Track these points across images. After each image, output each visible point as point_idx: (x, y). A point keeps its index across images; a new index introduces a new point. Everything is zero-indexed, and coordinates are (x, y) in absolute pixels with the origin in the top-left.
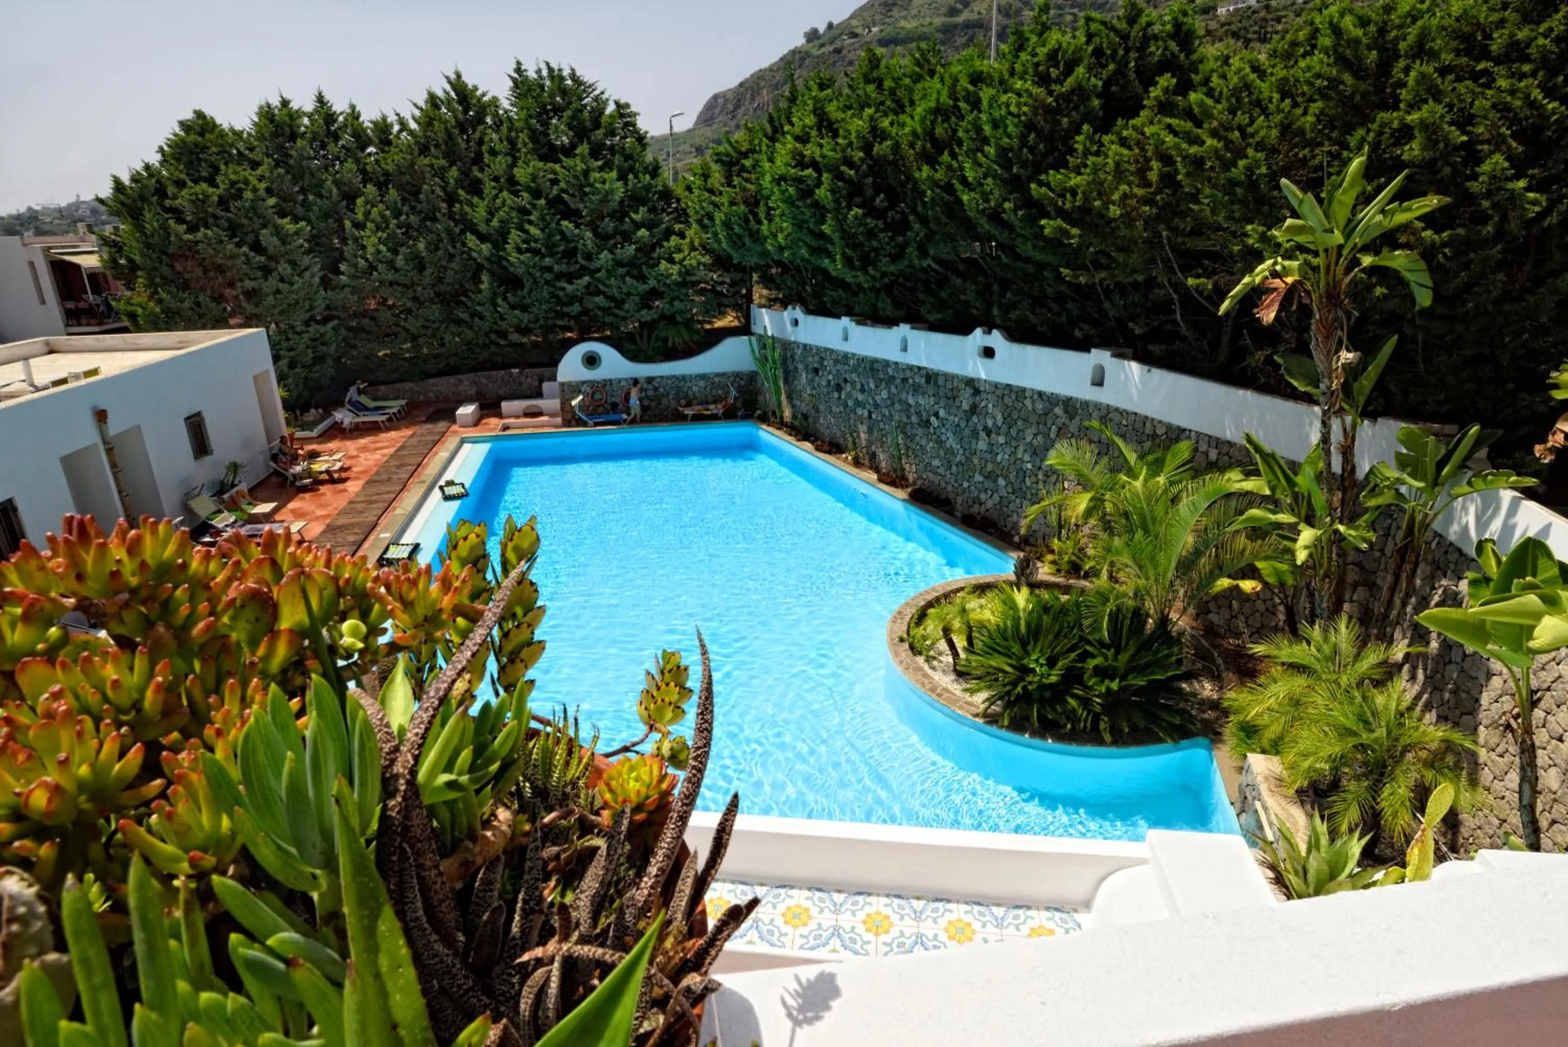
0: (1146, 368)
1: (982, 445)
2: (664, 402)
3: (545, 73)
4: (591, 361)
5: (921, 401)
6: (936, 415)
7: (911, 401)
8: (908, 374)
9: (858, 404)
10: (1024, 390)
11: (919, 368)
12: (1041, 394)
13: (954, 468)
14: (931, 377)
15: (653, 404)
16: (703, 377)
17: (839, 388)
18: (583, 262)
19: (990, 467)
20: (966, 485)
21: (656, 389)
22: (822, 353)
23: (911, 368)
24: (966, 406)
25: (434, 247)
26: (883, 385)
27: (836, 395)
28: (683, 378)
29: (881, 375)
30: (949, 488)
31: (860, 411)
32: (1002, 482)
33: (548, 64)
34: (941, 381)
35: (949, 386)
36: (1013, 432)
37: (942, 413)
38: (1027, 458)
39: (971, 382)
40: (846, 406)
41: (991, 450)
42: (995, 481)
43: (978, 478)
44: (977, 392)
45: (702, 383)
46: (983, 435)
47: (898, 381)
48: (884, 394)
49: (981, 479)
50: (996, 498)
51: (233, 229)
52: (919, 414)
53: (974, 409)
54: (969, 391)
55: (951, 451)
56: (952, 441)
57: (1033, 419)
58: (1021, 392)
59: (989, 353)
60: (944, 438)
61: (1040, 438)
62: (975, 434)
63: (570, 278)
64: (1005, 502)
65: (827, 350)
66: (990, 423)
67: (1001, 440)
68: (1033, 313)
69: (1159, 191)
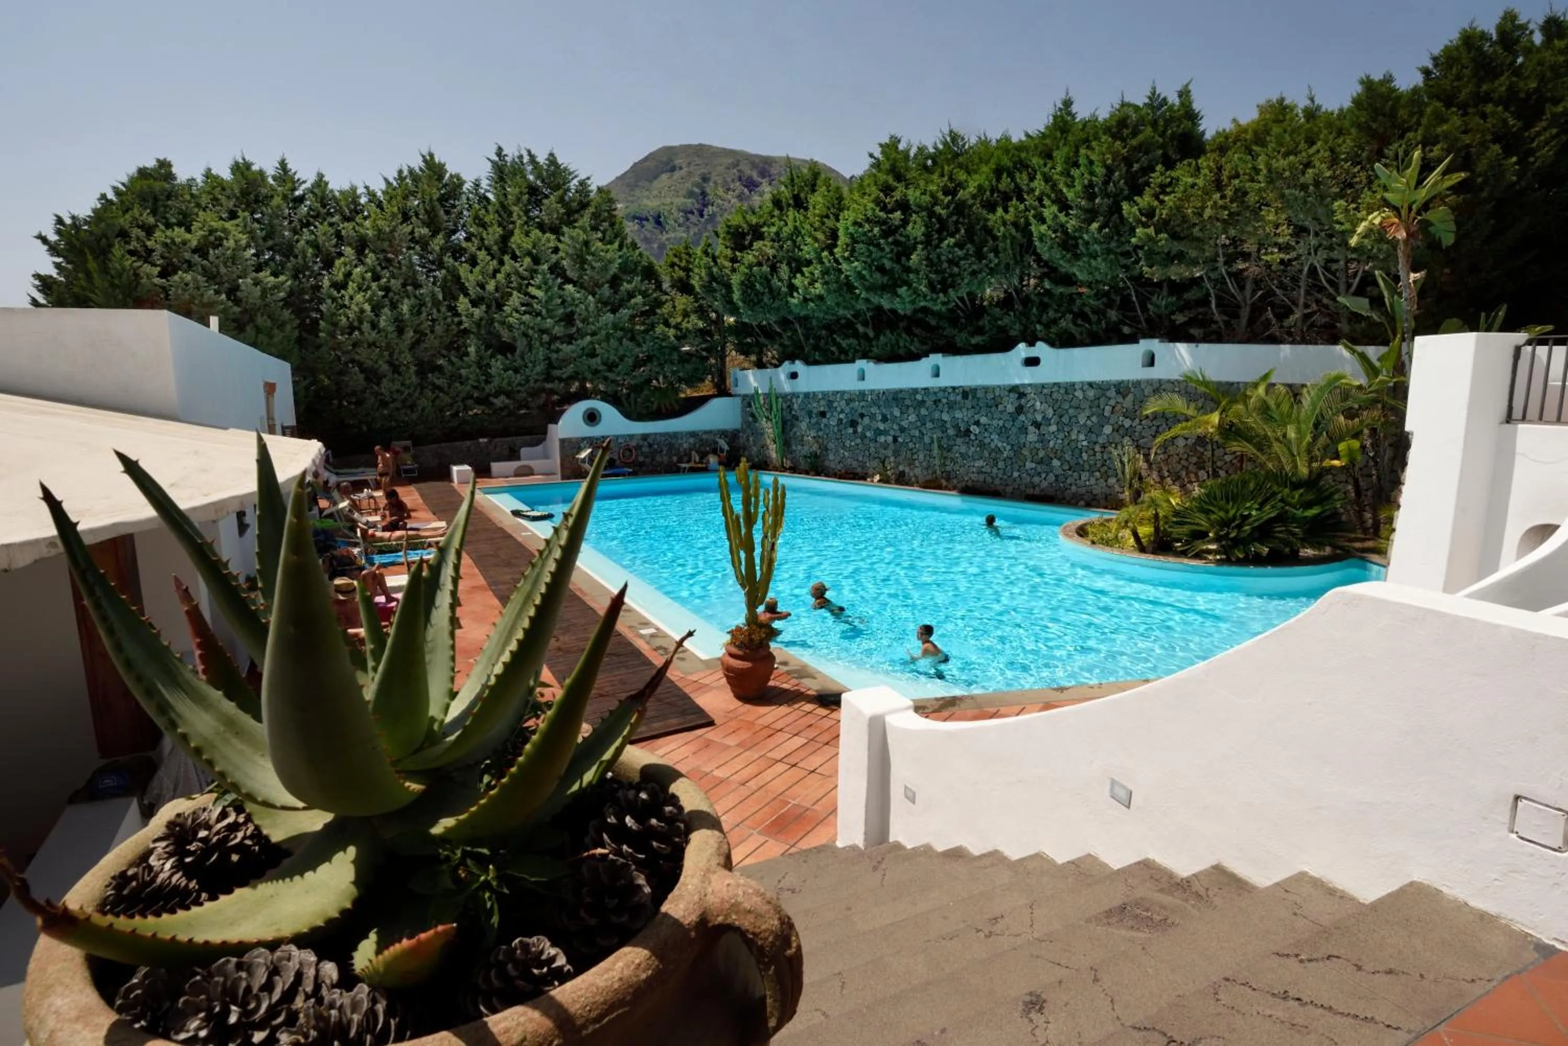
0: (1193, 345)
1: (1032, 437)
2: (658, 458)
3: (526, 159)
4: (592, 417)
5: (958, 415)
6: (977, 423)
7: (945, 417)
8: (940, 395)
9: (879, 432)
10: (1073, 385)
11: (954, 388)
12: (1091, 385)
13: (1001, 464)
14: (967, 393)
15: (648, 460)
16: (693, 434)
17: (853, 424)
18: (580, 325)
19: (1041, 454)
20: (1016, 474)
21: (650, 446)
22: (829, 398)
23: (944, 390)
24: (1011, 408)
25: (417, 310)
26: (911, 410)
27: (851, 430)
28: (675, 435)
29: (908, 402)
30: (997, 482)
31: (882, 439)
32: (1056, 463)
33: (529, 152)
34: (980, 394)
35: (990, 396)
36: (1065, 419)
37: (983, 420)
38: (1082, 437)
39: (1014, 389)
40: (863, 437)
41: (1042, 439)
42: (1049, 464)
43: (1029, 465)
44: (1022, 395)
45: (692, 440)
46: (1031, 429)
47: (929, 403)
48: (912, 418)
49: (1033, 465)
50: (1051, 477)
51: (212, 277)
52: (956, 427)
53: (1020, 410)
54: (1014, 396)
55: (999, 451)
56: (996, 441)
57: (1085, 405)
58: (1070, 388)
59: (1032, 362)
60: (987, 441)
61: (1094, 419)
62: (1024, 430)
63: (570, 339)
64: (1061, 479)
65: (836, 393)
66: (1039, 418)
67: (1053, 428)
68: (1075, 324)
69: (1232, 201)
